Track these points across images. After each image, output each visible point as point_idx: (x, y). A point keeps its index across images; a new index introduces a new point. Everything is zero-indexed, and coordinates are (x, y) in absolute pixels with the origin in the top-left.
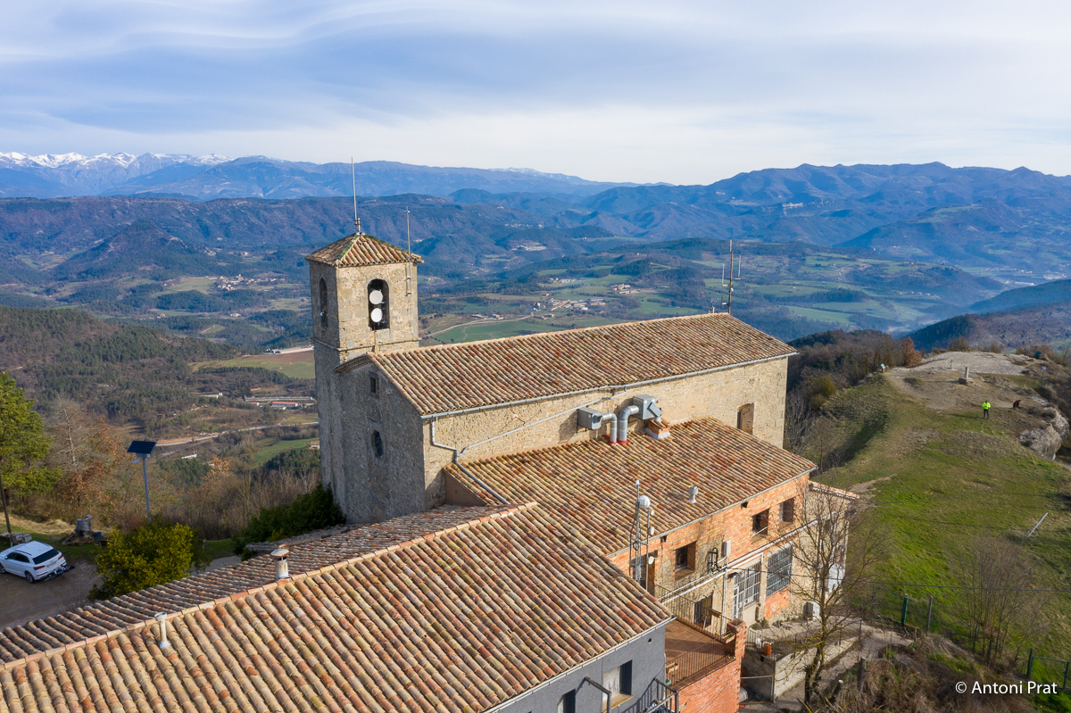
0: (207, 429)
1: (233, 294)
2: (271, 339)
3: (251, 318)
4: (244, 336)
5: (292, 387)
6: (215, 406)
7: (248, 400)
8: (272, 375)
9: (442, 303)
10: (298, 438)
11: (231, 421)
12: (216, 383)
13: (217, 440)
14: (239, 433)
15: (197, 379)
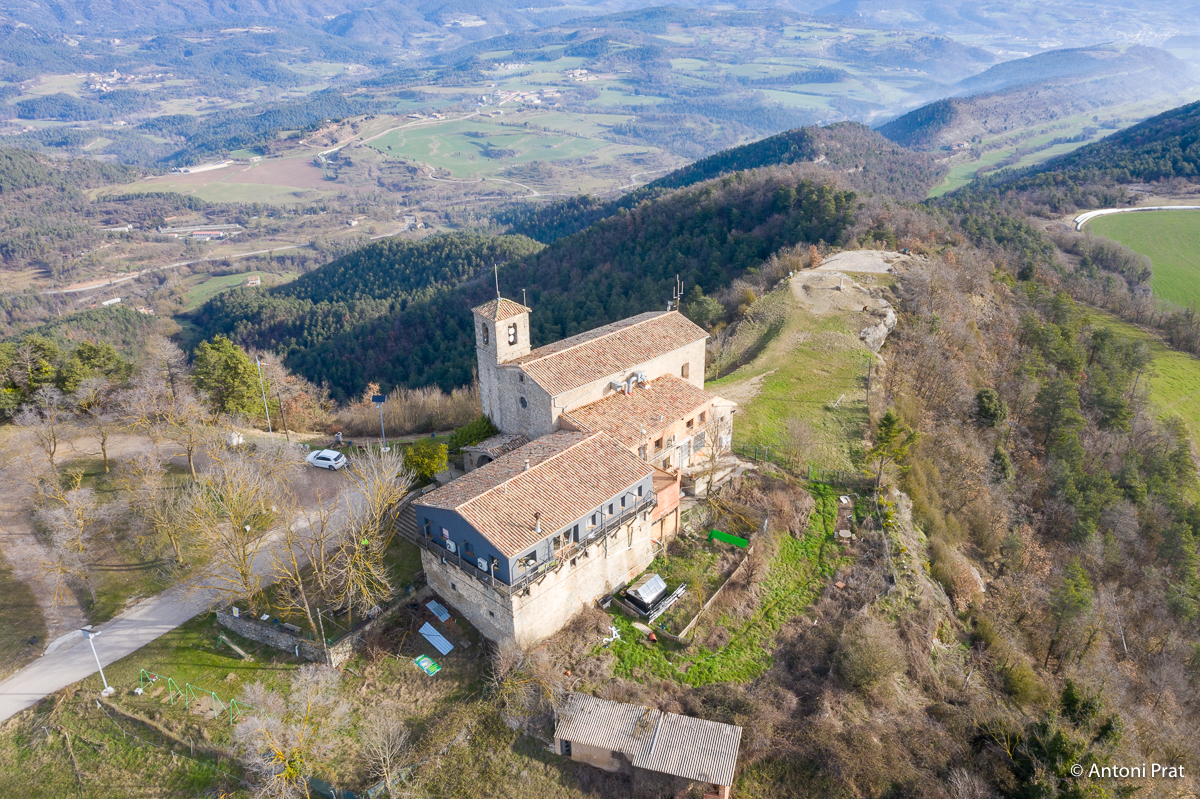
0: (124, 268)
1: (111, 96)
2: (172, 152)
3: (141, 127)
4: (138, 151)
5: (213, 213)
6: (128, 241)
7: (164, 231)
8: (187, 202)
9: (370, 100)
10: (231, 273)
11: (150, 258)
12: (123, 214)
13: (138, 280)
14: (162, 271)
15: (98, 209)
